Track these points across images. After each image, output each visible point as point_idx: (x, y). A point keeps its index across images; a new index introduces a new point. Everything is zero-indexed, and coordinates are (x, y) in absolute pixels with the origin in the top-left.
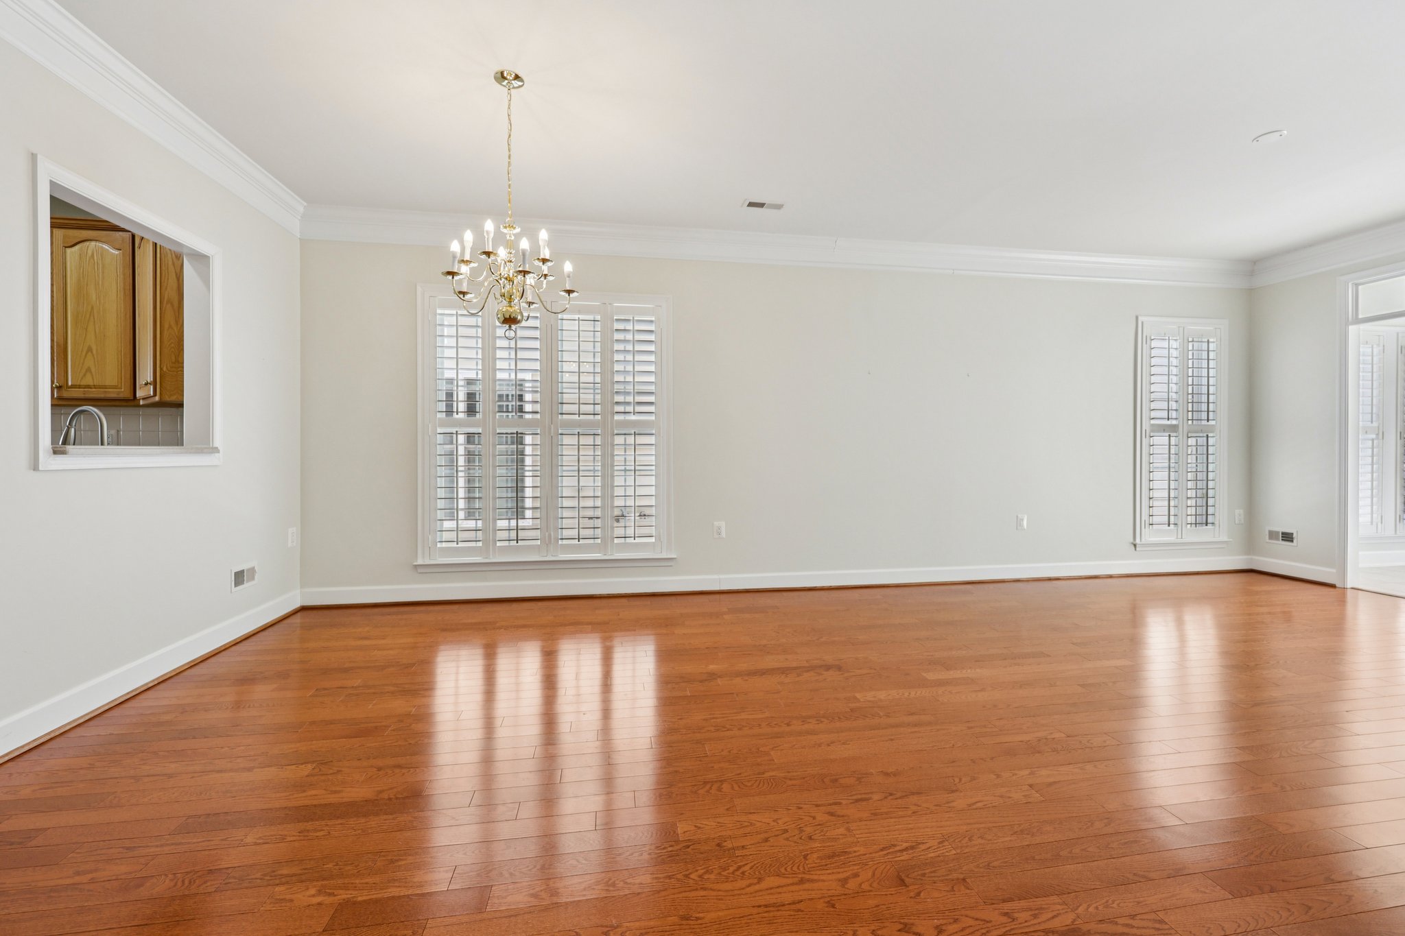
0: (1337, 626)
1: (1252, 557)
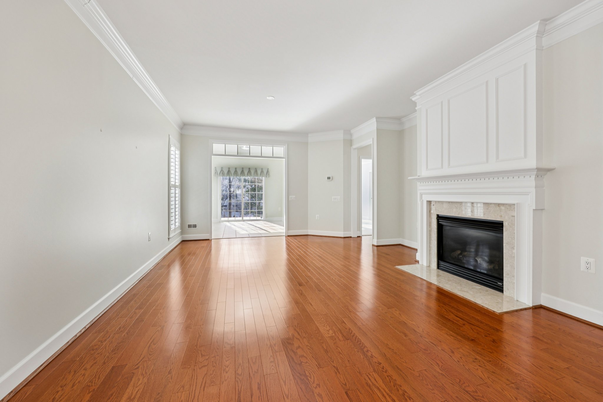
1: (183, 236)
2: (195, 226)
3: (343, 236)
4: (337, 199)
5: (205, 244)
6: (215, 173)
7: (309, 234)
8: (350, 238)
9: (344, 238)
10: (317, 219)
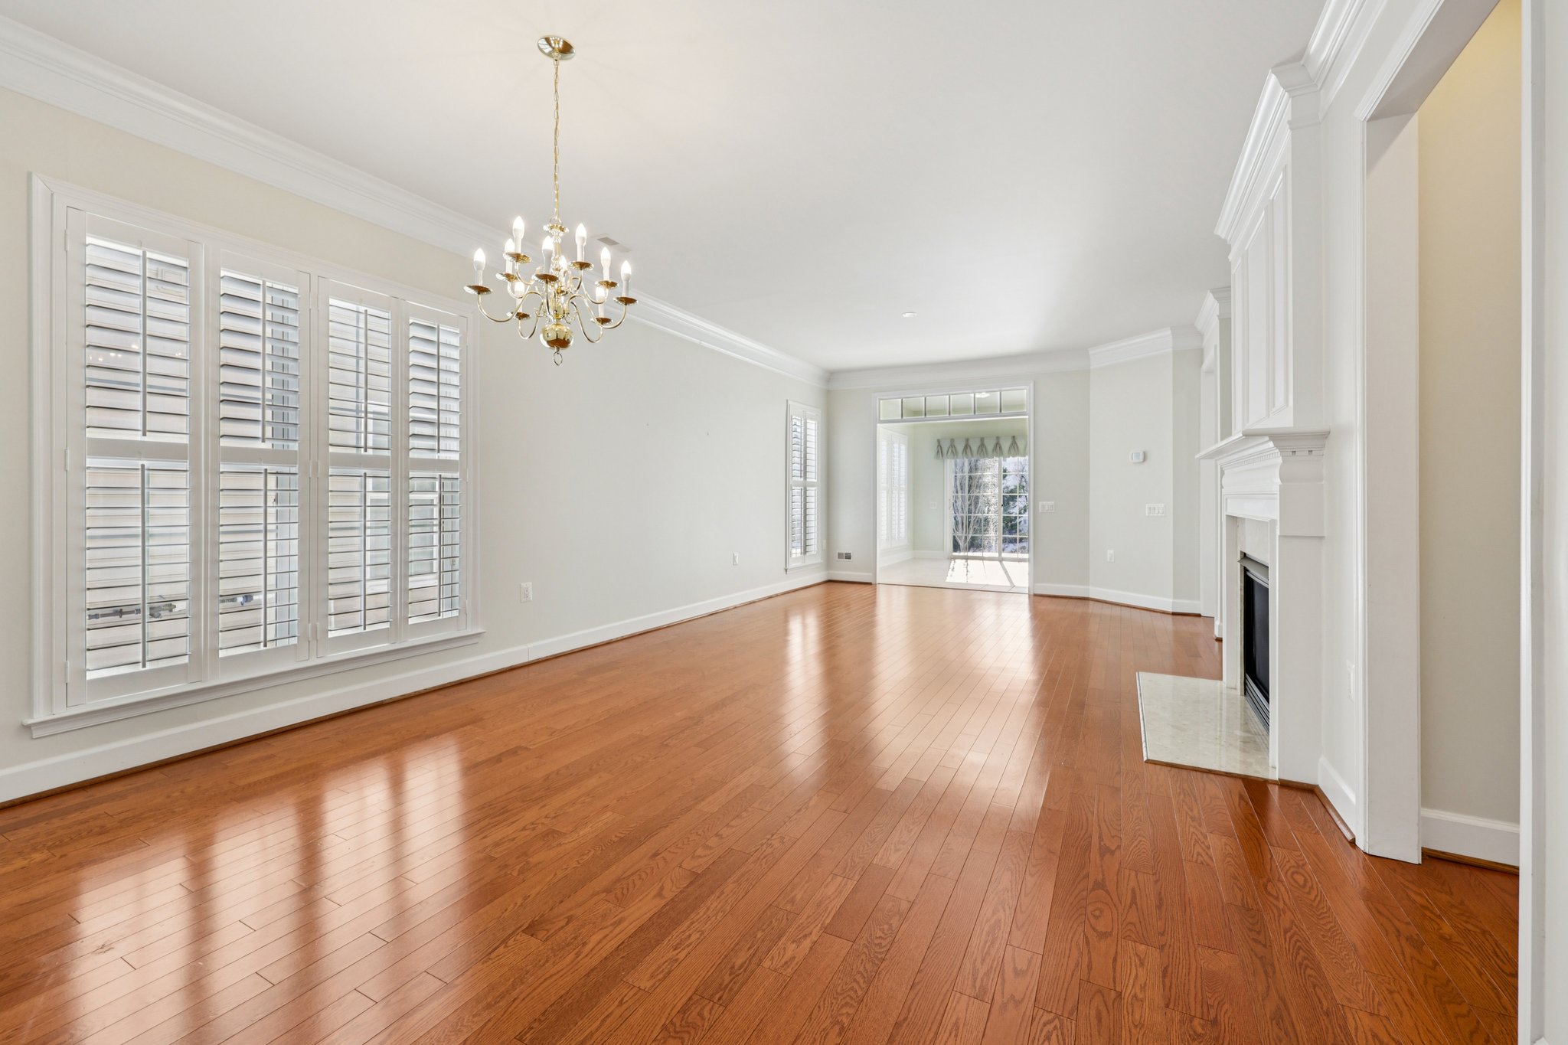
0: (873, 602)
1: (831, 572)
2: (848, 556)
3: (1170, 610)
4: (1157, 511)
5: (865, 591)
6: (938, 452)
7: (1091, 596)
8: (1197, 619)
9: (1174, 614)
10: (1108, 560)
